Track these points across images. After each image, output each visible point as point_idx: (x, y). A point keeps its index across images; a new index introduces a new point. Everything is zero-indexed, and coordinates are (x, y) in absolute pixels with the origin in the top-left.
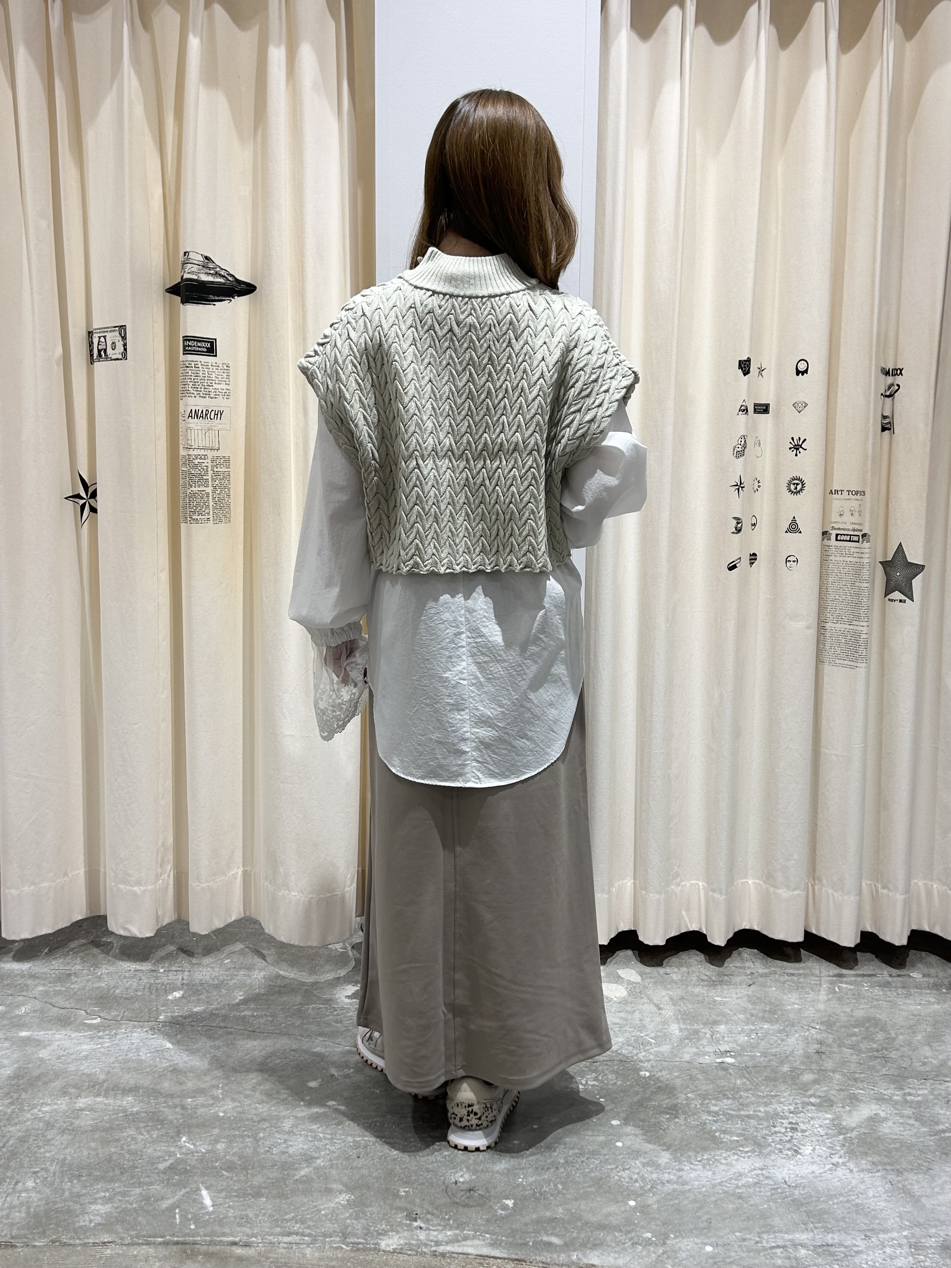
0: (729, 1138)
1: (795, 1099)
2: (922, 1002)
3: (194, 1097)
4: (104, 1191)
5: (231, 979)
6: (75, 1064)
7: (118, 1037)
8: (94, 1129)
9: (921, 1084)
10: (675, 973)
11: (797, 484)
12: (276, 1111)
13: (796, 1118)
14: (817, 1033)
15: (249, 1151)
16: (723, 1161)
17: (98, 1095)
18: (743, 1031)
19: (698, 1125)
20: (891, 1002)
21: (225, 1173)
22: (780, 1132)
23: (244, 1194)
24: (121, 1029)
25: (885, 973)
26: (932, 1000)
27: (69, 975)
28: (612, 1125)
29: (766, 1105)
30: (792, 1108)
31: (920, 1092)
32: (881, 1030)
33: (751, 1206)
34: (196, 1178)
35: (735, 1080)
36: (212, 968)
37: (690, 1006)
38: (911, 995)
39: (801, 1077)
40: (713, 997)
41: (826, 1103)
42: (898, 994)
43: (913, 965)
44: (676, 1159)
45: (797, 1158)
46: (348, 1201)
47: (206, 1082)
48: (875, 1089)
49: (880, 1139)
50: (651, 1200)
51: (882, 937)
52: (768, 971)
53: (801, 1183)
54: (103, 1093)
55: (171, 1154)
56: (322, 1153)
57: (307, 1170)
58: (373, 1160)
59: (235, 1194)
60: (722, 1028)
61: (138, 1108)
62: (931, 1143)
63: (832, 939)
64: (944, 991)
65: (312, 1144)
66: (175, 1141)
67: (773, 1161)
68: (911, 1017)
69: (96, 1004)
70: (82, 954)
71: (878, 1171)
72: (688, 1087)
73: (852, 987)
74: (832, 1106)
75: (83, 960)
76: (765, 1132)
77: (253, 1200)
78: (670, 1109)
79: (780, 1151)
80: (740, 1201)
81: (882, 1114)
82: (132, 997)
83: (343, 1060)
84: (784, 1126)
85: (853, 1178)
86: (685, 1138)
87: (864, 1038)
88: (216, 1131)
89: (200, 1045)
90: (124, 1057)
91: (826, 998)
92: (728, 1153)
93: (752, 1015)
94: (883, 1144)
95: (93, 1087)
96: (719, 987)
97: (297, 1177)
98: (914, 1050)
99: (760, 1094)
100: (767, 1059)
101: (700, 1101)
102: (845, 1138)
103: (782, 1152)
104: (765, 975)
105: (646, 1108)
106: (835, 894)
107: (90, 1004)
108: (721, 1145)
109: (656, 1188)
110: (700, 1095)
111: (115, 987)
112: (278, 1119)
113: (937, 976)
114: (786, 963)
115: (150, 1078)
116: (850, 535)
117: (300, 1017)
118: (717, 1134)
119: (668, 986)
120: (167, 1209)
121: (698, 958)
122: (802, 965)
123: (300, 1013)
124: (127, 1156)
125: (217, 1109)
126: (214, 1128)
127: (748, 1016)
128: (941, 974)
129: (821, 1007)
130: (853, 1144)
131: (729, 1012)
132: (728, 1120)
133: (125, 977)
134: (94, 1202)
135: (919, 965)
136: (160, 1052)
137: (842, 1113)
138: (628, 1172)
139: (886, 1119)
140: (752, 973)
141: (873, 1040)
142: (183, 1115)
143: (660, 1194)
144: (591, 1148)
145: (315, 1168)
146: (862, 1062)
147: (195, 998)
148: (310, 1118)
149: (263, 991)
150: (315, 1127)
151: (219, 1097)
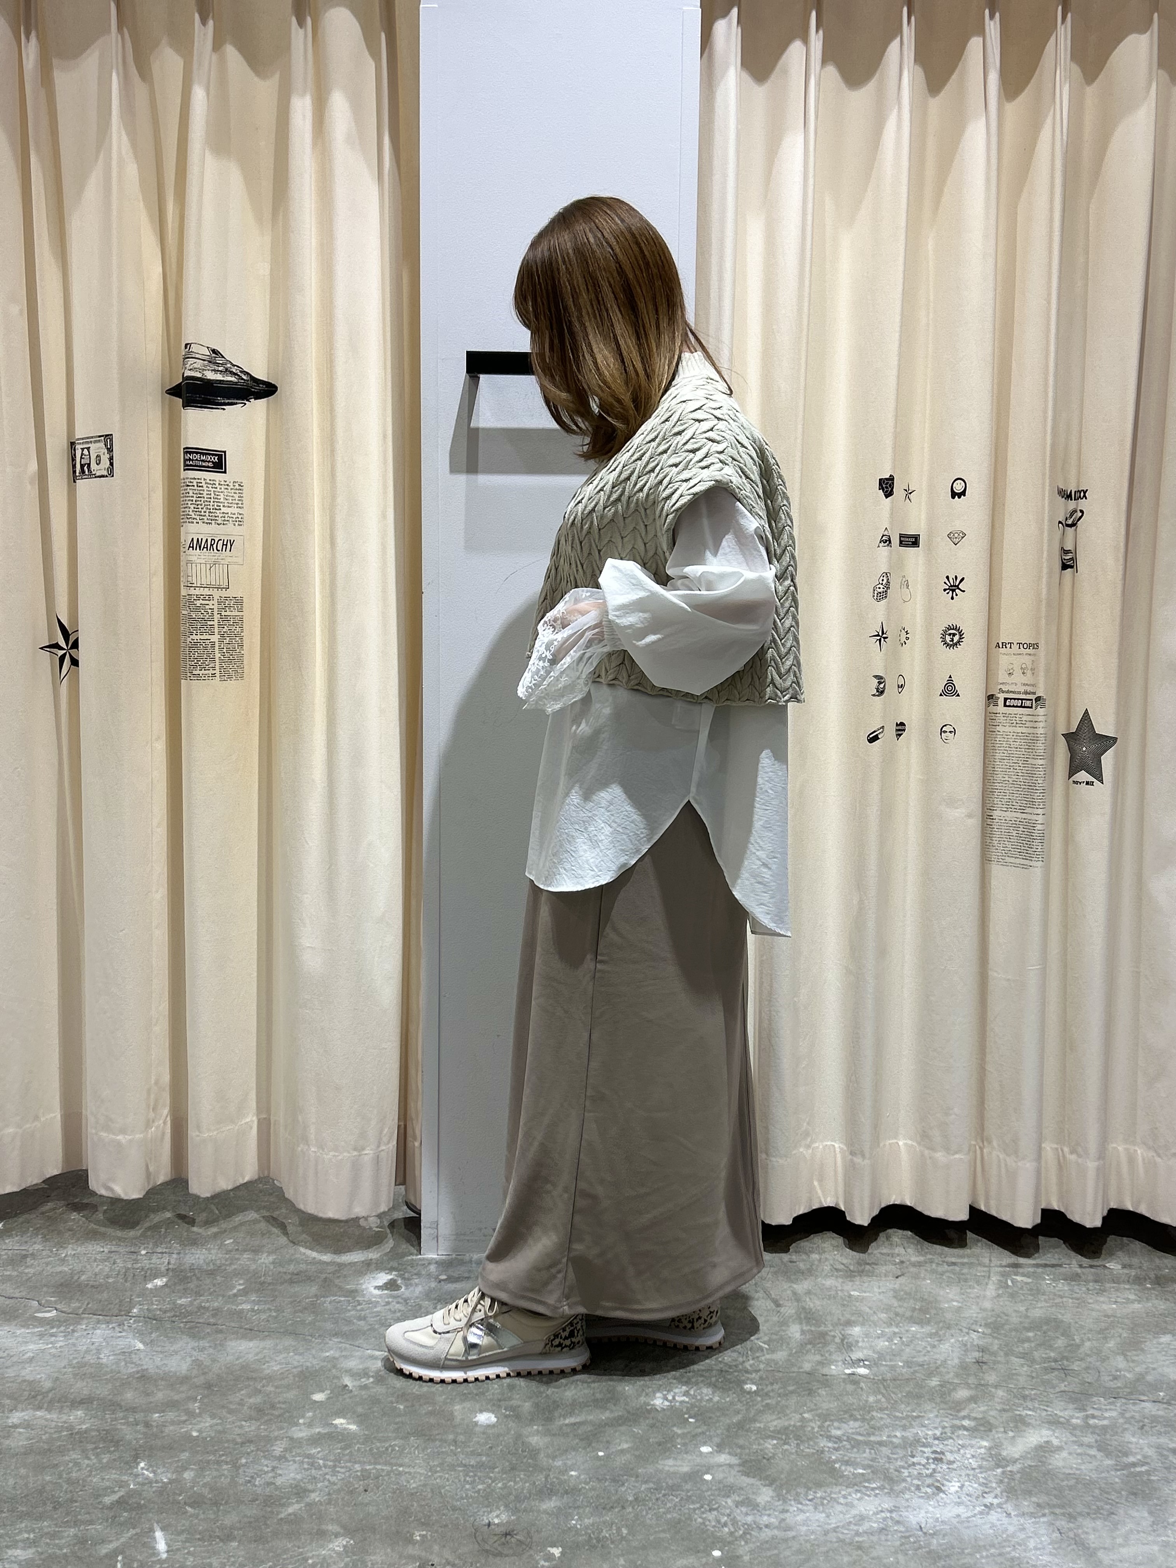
0: (852, 1470)
1: (942, 1421)
2: (1119, 1300)
3: (163, 1411)
4: (29, 1532)
5: (231, 1264)
6: (15, 1368)
7: (76, 1334)
8: (28, 1451)
9: (1110, 1403)
10: (804, 1260)
11: (954, 635)
12: (266, 1430)
13: (941, 1446)
14: (979, 1338)
15: (225, 1481)
16: (842, 1500)
17: (39, 1408)
18: (883, 1335)
19: (813, 1453)
20: (1078, 1299)
21: (188, 1509)
22: (919, 1464)
23: (211, 1536)
24: (81, 1324)
25: (1074, 1262)
26: (1132, 1297)
27: (25, 1257)
28: (701, 1453)
29: (904, 1428)
30: (938, 1433)
31: (1107, 1415)
32: (1063, 1335)
33: (873, 1559)
34: (151, 1515)
35: (867, 1397)
36: (209, 1250)
37: (818, 1303)
38: (1105, 1291)
39: (953, 1394)
40: (848, 1292)
41: (983, 1427)
42: (1088, 1289)
43: (1111, 1254)
44: (780, 1497)
45: (938, 1498)
46: (345, 1546)
47: (183, 1392)
48: (1049, 1409)
49: (1049, 1474)
50: (743, 1549)
51: (1070, 1216)
52: (922, 1259)
53: (941, 1530)
54: (45, 1405)
55: (122, 1484)
56: (319, 1485)
57: (296, 1507)
58: (384, 1494)
59: (198, 1536)
60: (856, 1331)
61: (88, 1425)
62: (1117, 1480)
63: (1004, 1218)
64: (1148, 1286)
65: (308, 1473)
66: (131, 1467)
67: (907, 1500)
68: (1103, 1318)
69: (53, 1293)
70: (45, 1231)
71: (1044, 1515)
72: (805, 1405)
73: (1030, 1280)
74: (990, 1430)
75: (45, 1239)
76: (900, 1463)
77: (221, 1544)
78: (779, 1432)
79: (918, 1488)
80: (860, 1552)
81: (1056, 1442)
82: (101, 1285)
83: (361, 1367)
84: (926, 1455)
85: (1010, 1524)
86: (795, 1469)
87: (1040, 1345)
88: (185, 1456)
89: (179, 1345)
90: (80, 1360)
91: (994, 1294)
92: (849, 1490)
93: (897, 1314)
94: (1052, 1480)
95: (34, 1397)
96: (858, 1278)
97: (282, 1516)
98: (1103, 1361)
99: (897, 1414)
100: (912, 1370)
101: (818, 1423)
102: (1003, 1473)
103: (920, 1489)
104: (919, 1264)
105: (747, 1431)
106: (1008, 1159)
107: (46, 1293)
108: (841, 1480)
109: (750, 1534)
110: (819, 1416)
111: (82, 1272)
112: (269, 1440)
113: (1140, 1267)
114: (946, 1249)
115: (110, 1386)
116: (1022, 700)
117: (314, 1312)
118: (837, 1466)
119: (792, 1277)
120: (106, 1555)
121: (833, 1242)
122: (967, 1251)
123: (313, 1308)
124: (65, 1486)
125: (190, 1426)
126: (184, 1451)
127: (892, 1315)
128: (1145, 1265)
129: (987, 1305)
130: (1014, 1480)
131: (868, 1310)
132: (853, 1447)
133: (95, 1260)
134: (14, 1545)
135: (1120, 1253)
136: (127, 1354)
137: (1003, 1441)
138: (715, 1513)
139: (1060, 1449)
140: (902, 1262)
141: (1051, 1347)
142: (144, 1434)
143: (754, 1543)
144: (670, 1482)
145: (308, 1505)
146: (1034, 1374)
147: (181, 1287)
148: (309, 1440)
149: (269, 1279)
150: (314, 1451)
151: (195, 1412)
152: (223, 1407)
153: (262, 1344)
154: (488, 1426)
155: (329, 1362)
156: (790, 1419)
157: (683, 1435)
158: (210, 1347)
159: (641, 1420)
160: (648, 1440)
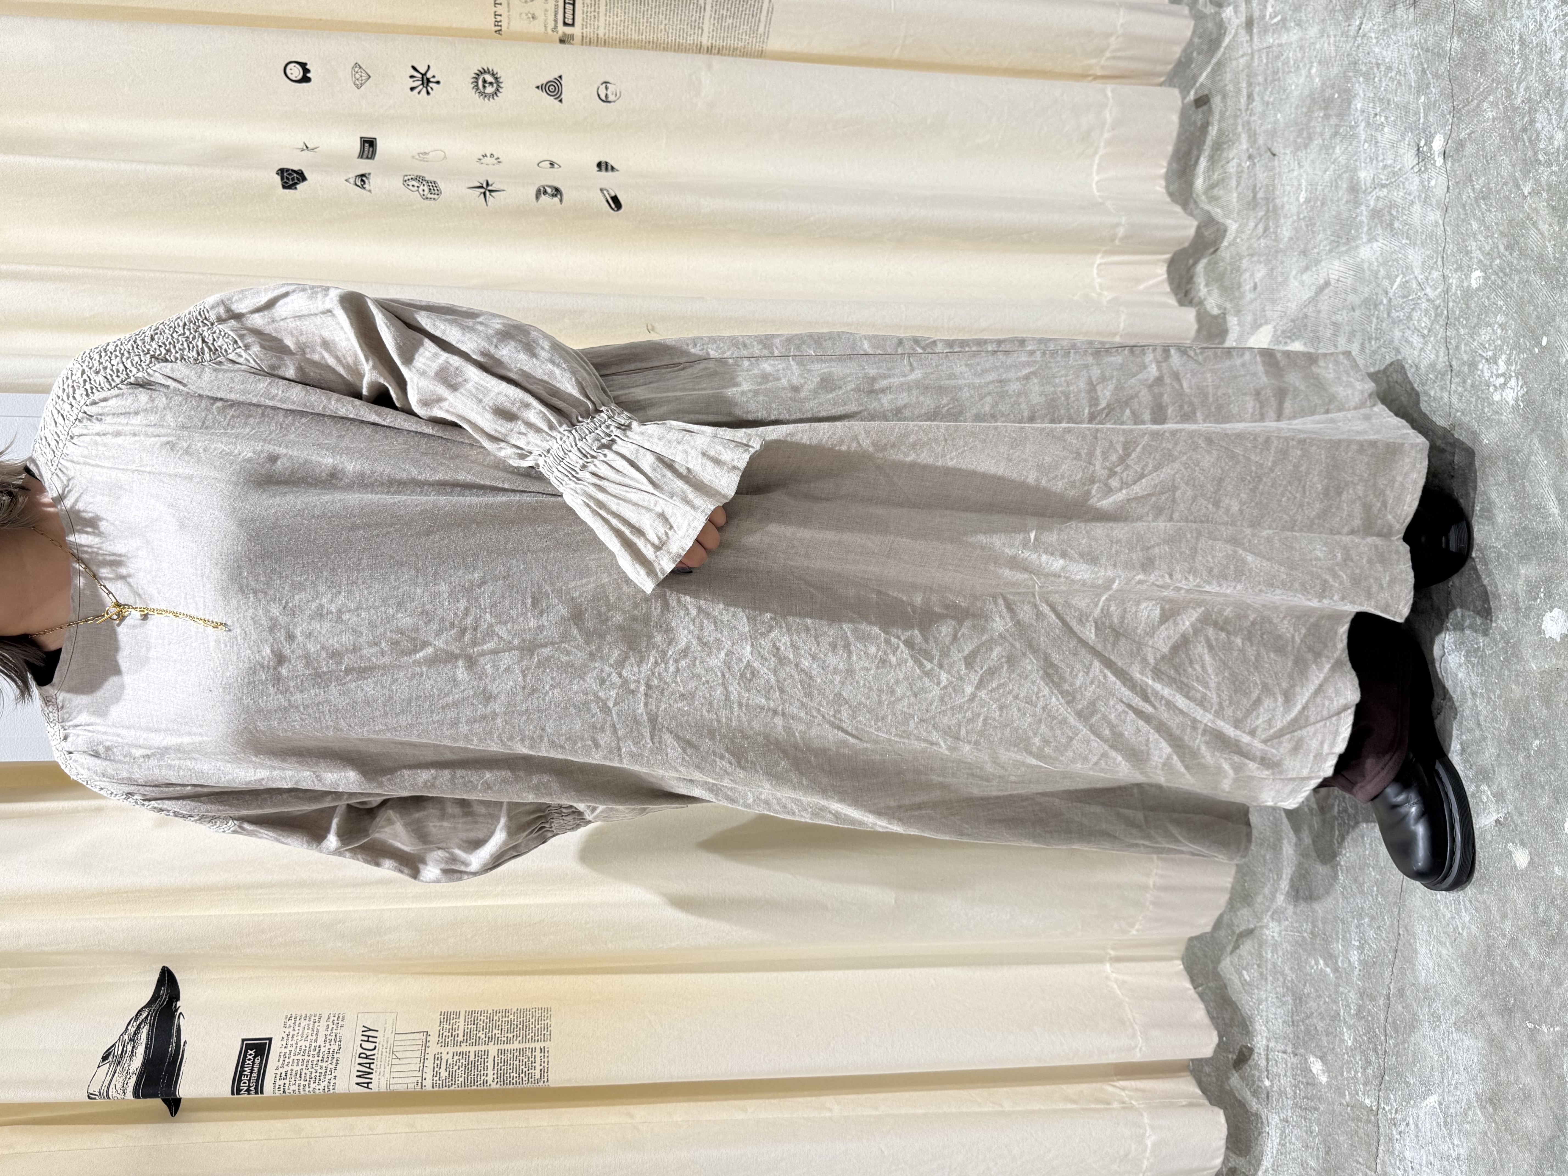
5: (1283, 974)
11: (485, 81)
35: (1486, 121)
36: (1260, 1001)
89: (1429, 1047)
100: (1433, 81)
111: (1304, 1165)
115: (1512, 1148)
136: (1449, 1119)
147: (1324, 1039)
149: (1307, 927)
153: (1422, 936)
156: (1535, 210)
158: (1430, 1006)
159: (1548, 410)
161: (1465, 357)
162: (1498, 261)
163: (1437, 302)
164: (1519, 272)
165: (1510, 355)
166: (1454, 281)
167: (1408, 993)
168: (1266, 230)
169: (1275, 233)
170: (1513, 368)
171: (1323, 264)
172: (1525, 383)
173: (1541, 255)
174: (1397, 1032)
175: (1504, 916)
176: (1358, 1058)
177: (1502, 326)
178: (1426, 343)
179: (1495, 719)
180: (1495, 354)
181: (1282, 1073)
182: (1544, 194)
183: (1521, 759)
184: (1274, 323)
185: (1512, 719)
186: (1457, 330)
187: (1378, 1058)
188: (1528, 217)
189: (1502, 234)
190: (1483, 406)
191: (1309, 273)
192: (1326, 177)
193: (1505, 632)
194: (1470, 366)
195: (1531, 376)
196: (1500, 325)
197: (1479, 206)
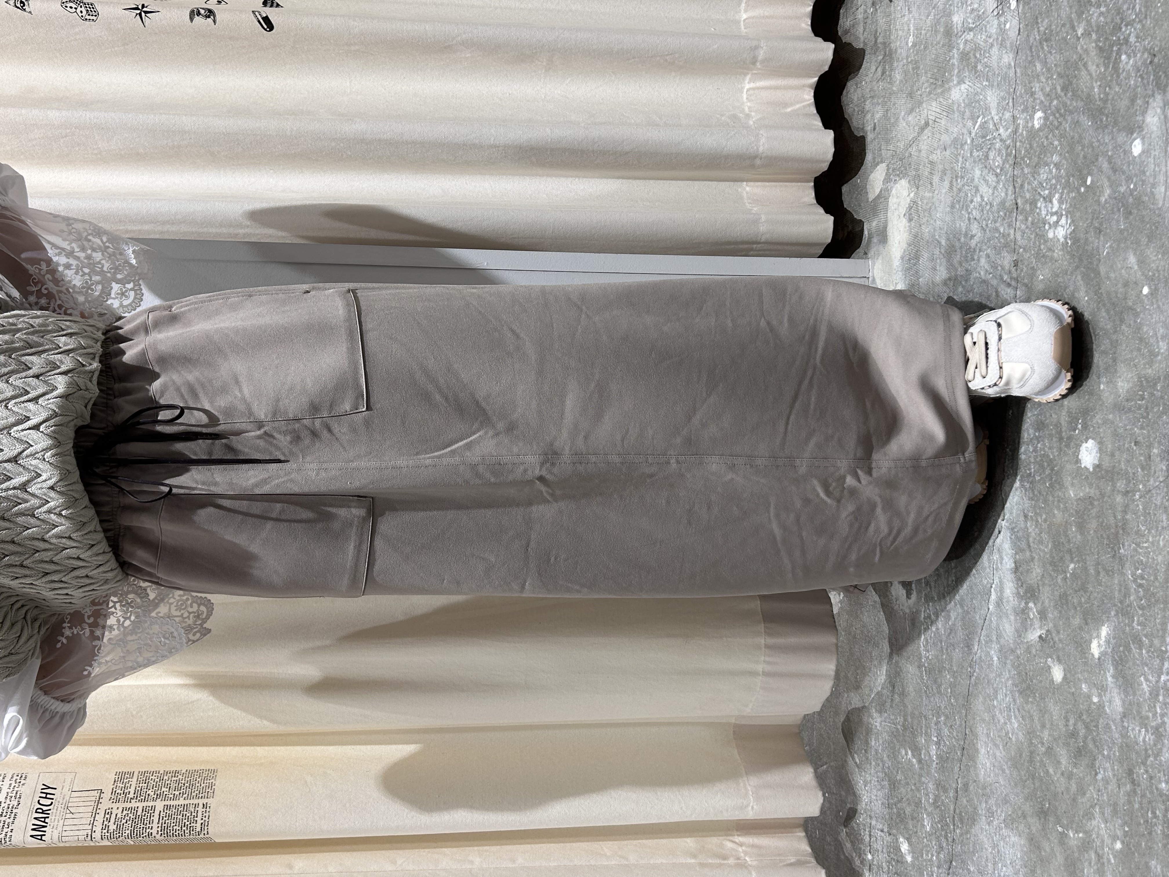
5: (882, 761)
10: (873, 116)
12: (1110, 749)
28: (1143, 152)
36: (866, 782)
37: (923, 79)
40: (909, 50)
47: (1052, 849)
78: (1108, 58)
83: (1012, 618)
89: (985, 840)
96: (893, 45)
105: (1105, 101)
110: (1080, 14)
112: (1128, 746)
117: (940, 672)
119: (892, 120)
121: (852, 90)
125: (1106, 849)
131: (931, 17)
147: (911, 823)
148: (1126, 693)
149: (900, 719)
150: (1145, 686)
151: (1084, 840)
152: (1074, 800)
153: (982, 738)
154: (1100, 450)
155: (1006, 658)
156: (1086, 51)
157: (1113, 185)
158: (986, 802)
159: (1089, 248)
160: (1121, 232)
161: (1028, 195)
162: (1055, 102)
163: (1008, 142)
164: (1071, 112)
165: (1062, 194)
166: (1021, 122)
167: (971, 788)
168: (883, 73)
169: (890, 76)
170: (1064, 207)
171: (924, 105)
172: (1073, 221)
173: (1089, 96)
174: (962, 823)
175: (1043, 726)
176: (934, 843)
177: (1057, 166)
178: (998, 182)
179: (1041, 542)
180: (1050, 193)
181: (880, 849)
182: (1094, 36)
183: (1059, 581)
184: (887, 162)
185: (1054, 542)
186: (1022, 169)
187: (948, 845)
188: (1081, 59)
189: (1060, 75)
190: (1040, 242)
191: (914, 114)
192: (928, 22)
193: (1051, 460)
194: (1030, 204)
195: (1078, 214)
196: (1055, 165)
197: (1042, 48)
